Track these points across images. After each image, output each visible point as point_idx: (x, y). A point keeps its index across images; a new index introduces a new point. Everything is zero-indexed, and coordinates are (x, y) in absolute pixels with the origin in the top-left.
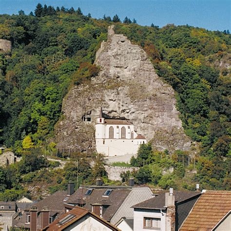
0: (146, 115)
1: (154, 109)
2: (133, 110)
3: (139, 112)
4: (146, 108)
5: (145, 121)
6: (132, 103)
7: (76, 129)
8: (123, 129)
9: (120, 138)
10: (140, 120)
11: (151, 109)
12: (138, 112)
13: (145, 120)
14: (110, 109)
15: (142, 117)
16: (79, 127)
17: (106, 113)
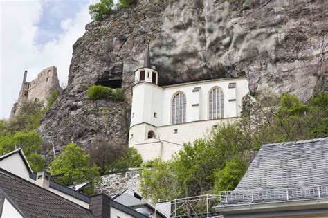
0: (282, 36)
1: (307, 13)
2: (238, 30)
3: (259, 31)
4: (279, 17)
5: (281, 55)
6: (234, 13)
7: (73, 113)
8: (216, 93)
9: (206, 117)
10: (265, 54)
11: (295, 15)
12: (254, 33)
13: (283, 53)
14: (177, 51)
15: (269, 45)
16: (80, 103)
17: (168, 62)
